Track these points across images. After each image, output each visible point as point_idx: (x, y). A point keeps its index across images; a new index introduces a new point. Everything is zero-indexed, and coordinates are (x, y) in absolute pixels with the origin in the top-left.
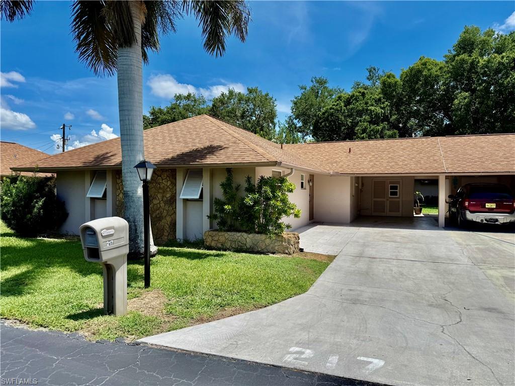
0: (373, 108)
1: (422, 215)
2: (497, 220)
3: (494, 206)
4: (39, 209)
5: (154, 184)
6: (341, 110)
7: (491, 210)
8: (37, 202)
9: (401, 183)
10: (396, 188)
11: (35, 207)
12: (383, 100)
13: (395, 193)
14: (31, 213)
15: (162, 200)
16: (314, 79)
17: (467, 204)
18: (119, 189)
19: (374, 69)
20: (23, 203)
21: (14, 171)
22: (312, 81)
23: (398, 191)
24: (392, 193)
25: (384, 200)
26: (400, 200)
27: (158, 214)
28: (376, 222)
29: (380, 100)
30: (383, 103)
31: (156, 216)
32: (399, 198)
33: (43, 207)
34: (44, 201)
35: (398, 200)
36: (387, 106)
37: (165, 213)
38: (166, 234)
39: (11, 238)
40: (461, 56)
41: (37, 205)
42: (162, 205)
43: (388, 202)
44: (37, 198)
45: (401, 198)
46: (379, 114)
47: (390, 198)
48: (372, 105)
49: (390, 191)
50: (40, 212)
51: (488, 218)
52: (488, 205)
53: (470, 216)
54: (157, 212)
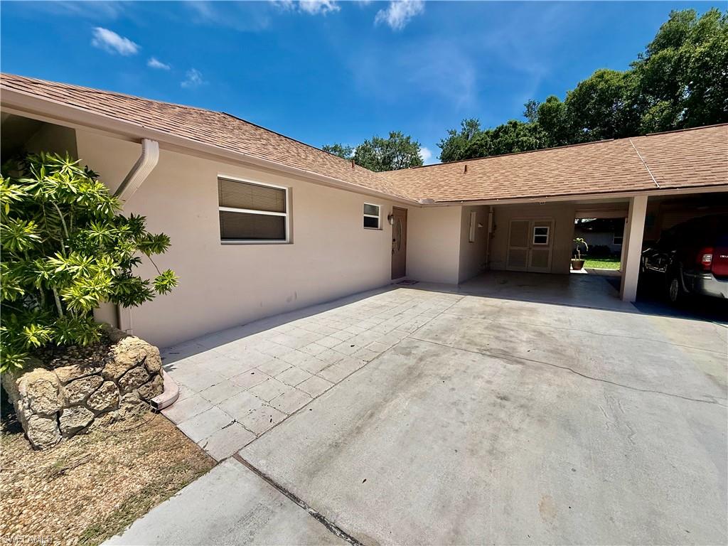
0: (525, 139)
1: (583, 271)
6: (486, 144)
9: (553, 225)
10: (544, 231)
12: (540, 129)
13: (543, 240)
16: (464, 122)
17: (708, 258)
19: (534, 104)
22: (462, 125)
23: (547, 236)
24: (538, 240)
25: (525, 249)
26: (550, 249)
28: (505, 282)
29: (535, 129)
30: (540, 133)
32: (548, 246)
35: (546, 249)
36: (544, 136)
43: (531, 252)
45: (551, 246)
46: (533, 145)
47: (534, 246)
49: (535, 235)
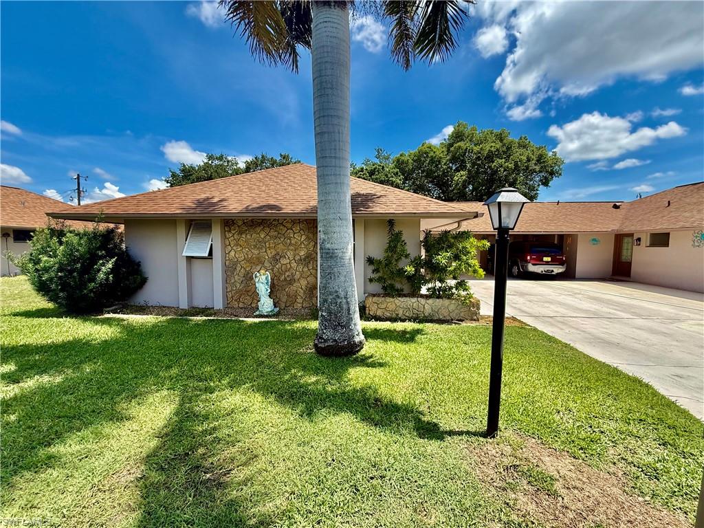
2: (553, 271)
3: (549, 259)
4: (107, 274)
5: (282, 240)
7: (547, 263)
8: (103, 265)
11: (99, 270)
12: (399, 174)
14: (93, 280)
15: (294, 259)
17: (529, 258)
18: (230, 245)
20: (79, 265)
21: (54, 217)
27: (288, 276)
31: (285, 279)
33: (113, 271)
34: (116, 262)
37: (297, 275)
38: (300, 300)
39: (61, 320)
40: (458, 144)
41: (103, 268)
42: (294, 265)
44: (101, 257)
48: (392, 177)
50: (108, 278)
51: (546, 269)
52: (546, 259)
53: (532, 268)
54: (287, 274)
